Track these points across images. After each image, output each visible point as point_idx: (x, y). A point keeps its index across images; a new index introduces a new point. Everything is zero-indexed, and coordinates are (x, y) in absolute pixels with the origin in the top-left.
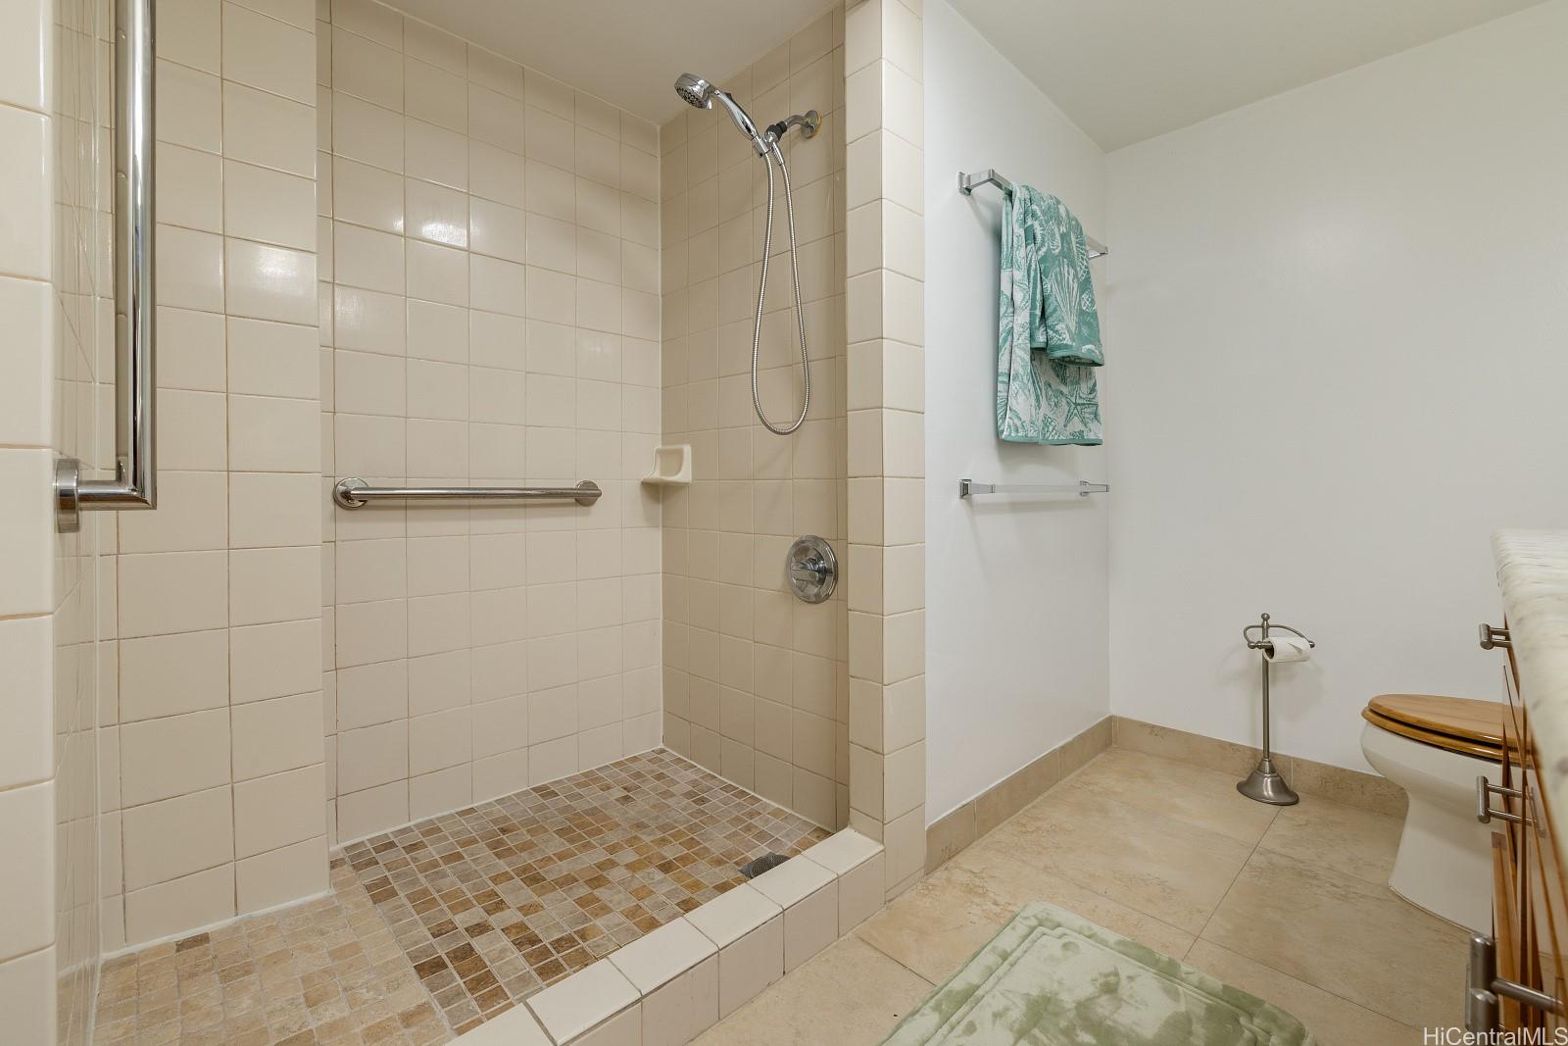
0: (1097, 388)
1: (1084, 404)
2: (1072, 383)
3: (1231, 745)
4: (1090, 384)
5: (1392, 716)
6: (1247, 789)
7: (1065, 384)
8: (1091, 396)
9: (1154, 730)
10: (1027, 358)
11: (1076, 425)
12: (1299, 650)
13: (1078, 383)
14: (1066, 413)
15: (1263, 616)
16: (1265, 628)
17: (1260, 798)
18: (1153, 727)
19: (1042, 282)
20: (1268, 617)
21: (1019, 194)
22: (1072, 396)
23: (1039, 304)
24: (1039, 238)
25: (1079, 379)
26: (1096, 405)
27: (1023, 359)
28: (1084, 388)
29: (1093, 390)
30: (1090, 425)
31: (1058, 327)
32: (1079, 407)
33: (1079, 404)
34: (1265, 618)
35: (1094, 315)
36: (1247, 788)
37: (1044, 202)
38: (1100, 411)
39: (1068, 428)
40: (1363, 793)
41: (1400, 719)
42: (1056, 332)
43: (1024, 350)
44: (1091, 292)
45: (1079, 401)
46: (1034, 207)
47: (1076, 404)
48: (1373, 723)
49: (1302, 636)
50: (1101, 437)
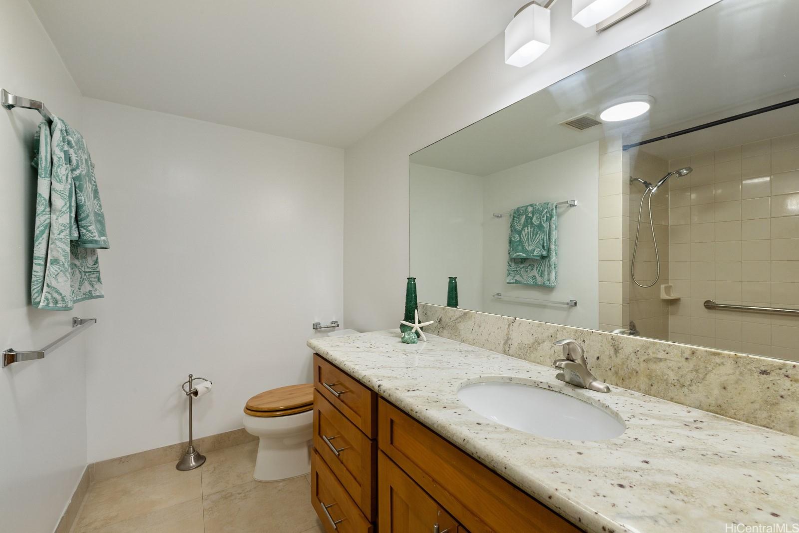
0: (99, 260)
1: (91, 272)
2: (82, 258)
3: (170, 446)
4: (94, 258)
5: (258, 410)
6: (182, 467)
7: (78, 259)
8: (95, 266)
9: (121, 460)
10: (68, 249)
11: (87, 287)
12: (207, 388)
13: (85, 257)
14: (79, 280)
15: (189, 376)
16: (190, 382)
17: (189, 469)
18: (121, 458)
19: (76, 194)
20: (192, 376)
21: (58, 126)
22: (82, 267)
23: (74, 210)
24: (74, 162)
25: (86, 254)
26: (99, 272)
27: (64, 251)
28: (90, 261)
29: (96, 262)
30: (96, 286)
31: (90, 228)
32: (87, 274)
33: (87, 272)
34: (190, 376)
35: (102, 215)
36: (182, 465)
37: (75, 135)
38: (102, 276)
39: (81, 290)
40: (229, 440)
41: (261, 410)
42: (89, 231)
43: (64, 243)
44: (99, 199)
45: (87, 270)
46: (70, 138)
47: (85, 272)
48: (250, 415)
49: (207, 381)
50: (103, 294)
